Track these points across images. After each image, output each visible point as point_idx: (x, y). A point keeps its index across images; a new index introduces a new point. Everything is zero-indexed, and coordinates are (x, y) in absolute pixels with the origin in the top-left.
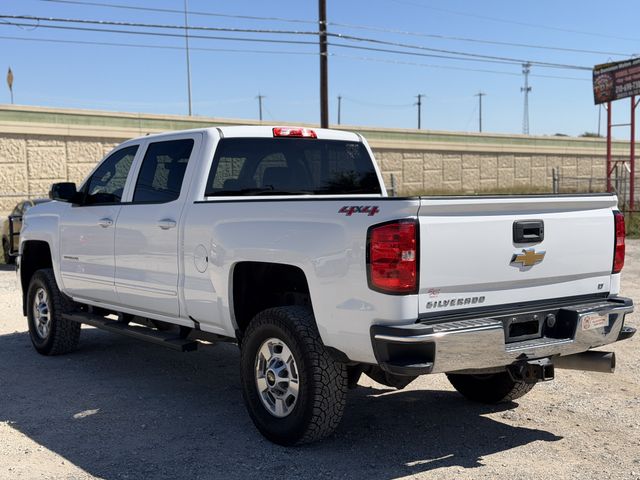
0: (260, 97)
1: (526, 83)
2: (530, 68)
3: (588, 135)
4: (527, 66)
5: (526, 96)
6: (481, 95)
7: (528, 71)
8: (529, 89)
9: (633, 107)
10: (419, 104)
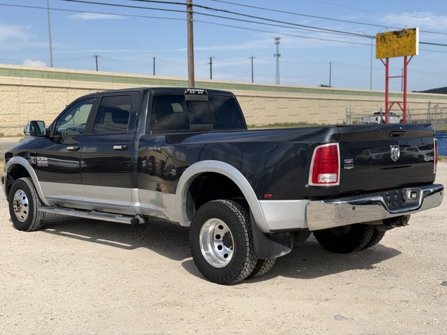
0: (96, 57)
1: (278, 51)
2: (280, 41)
3: (322, 86)
4: (277, 39)
5: (278, 60)
6: (252, 58)
7: (278, 43)
8: (279, 55)
9: (406, 64)
10: (211, 63)
